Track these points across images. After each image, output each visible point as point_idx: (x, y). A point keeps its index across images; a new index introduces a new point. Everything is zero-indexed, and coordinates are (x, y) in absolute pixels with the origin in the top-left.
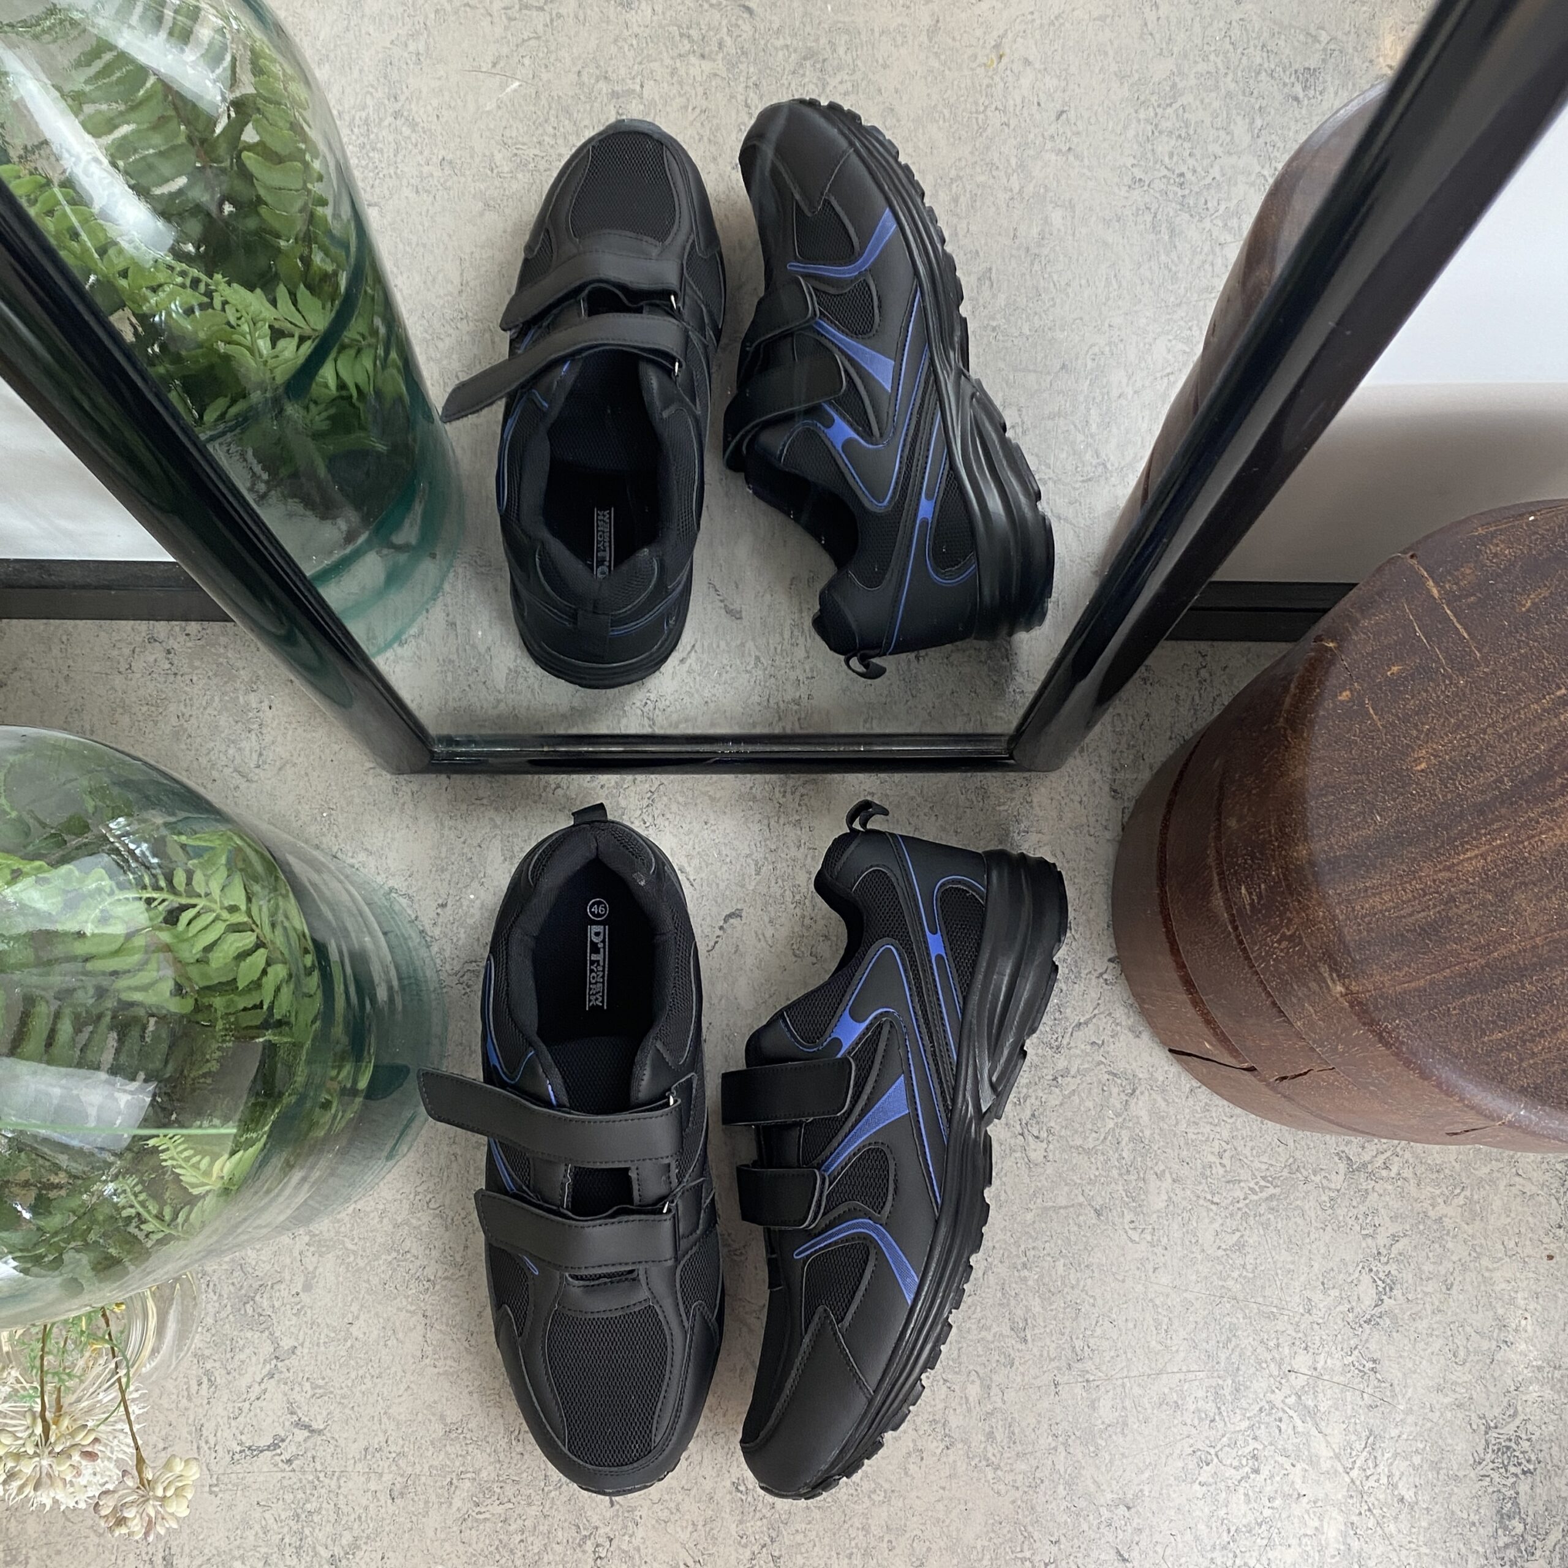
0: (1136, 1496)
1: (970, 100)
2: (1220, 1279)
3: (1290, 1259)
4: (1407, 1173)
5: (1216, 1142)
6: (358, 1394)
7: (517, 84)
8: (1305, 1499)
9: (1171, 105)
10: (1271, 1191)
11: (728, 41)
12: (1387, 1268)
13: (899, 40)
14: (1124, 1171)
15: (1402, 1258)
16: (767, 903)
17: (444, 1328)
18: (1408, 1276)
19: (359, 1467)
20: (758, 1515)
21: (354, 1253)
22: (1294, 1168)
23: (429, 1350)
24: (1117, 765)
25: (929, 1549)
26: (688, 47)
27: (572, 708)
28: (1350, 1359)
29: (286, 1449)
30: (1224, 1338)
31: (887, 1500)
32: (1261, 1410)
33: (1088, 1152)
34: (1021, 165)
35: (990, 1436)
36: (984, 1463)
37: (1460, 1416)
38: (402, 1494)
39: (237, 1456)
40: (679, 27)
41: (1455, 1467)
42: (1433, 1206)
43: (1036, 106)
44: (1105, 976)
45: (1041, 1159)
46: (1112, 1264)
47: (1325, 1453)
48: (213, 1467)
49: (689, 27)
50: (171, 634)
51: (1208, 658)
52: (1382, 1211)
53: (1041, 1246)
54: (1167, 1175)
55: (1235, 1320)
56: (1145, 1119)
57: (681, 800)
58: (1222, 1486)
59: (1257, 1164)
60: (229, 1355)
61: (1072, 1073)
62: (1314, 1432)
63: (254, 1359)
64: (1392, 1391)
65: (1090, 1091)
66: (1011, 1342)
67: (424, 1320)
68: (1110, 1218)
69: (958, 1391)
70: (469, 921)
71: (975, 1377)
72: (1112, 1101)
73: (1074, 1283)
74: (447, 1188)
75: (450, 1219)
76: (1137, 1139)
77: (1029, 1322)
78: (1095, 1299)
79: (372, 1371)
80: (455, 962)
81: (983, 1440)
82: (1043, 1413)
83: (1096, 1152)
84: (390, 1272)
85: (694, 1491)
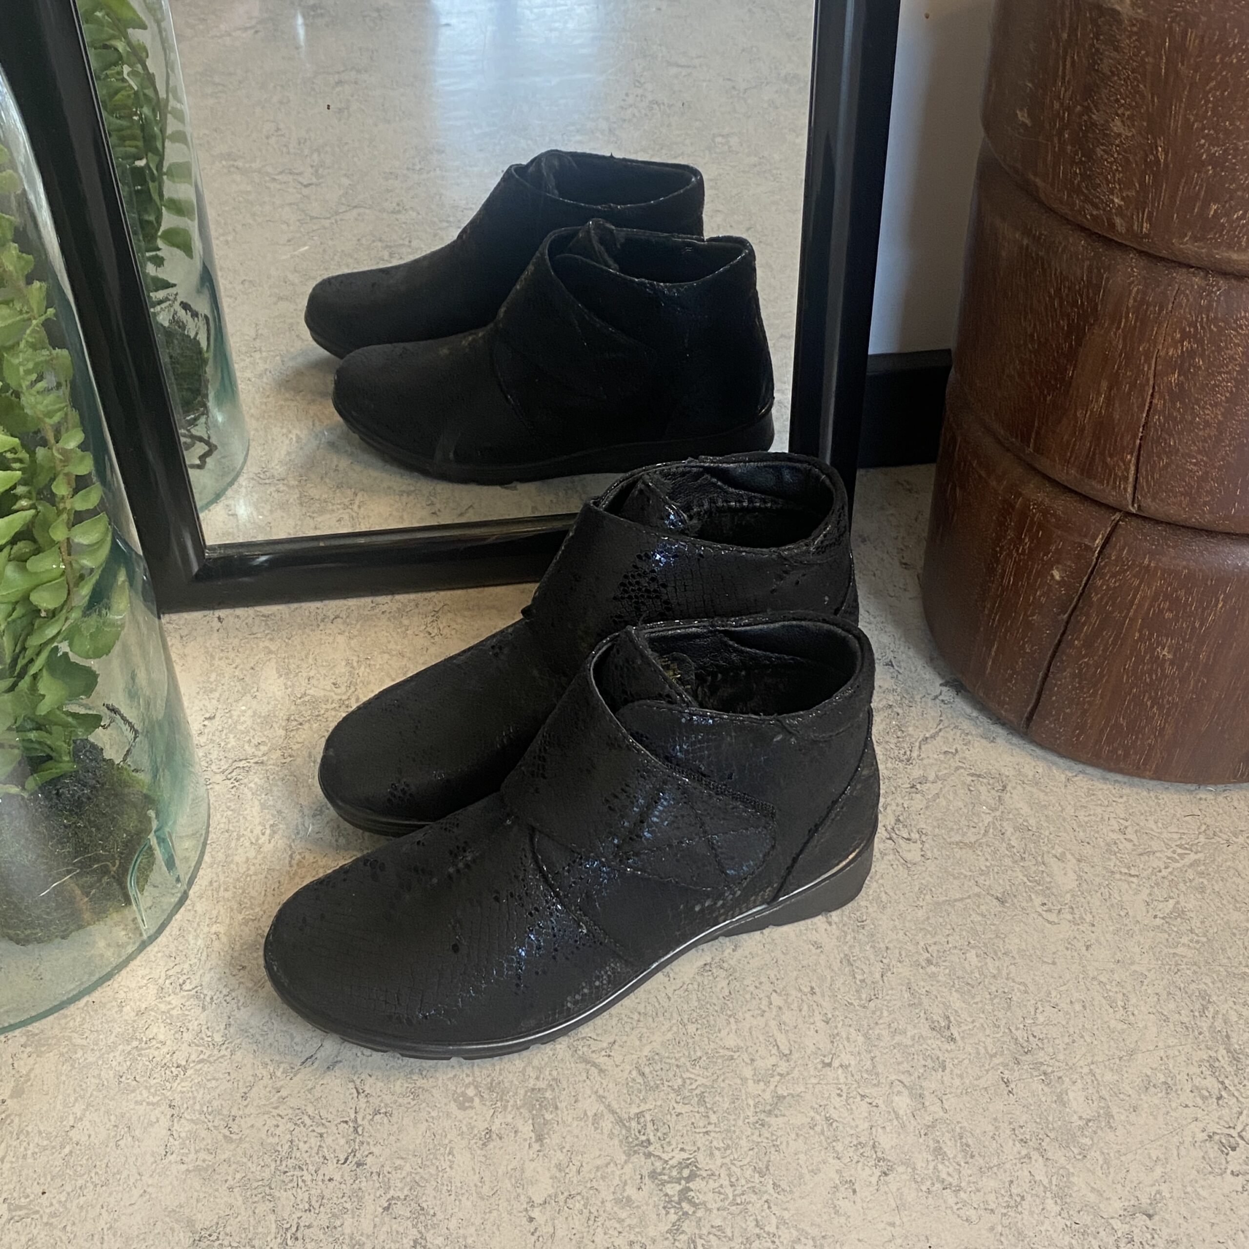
0: (1154, 1201)
3: (1243, 917)
5: (1113, 822)
10: (1193, 857)
14: (1017, 857)
22: (1210, 833)
30: (1198, 1006)
33: (971, 846)
44: (941, 698)
45: (918, 859)
46: (1034, 948)
53: (943, 940)
54: (1069, 856)
55: (1202, 986)
56: (1025, 810)
59: (1165, 835)
61: (931, 777)
65: (955, 793)
66: (935, 1043)
67: (170, 1112)
68: (1018, 905)
69: (882, 1106)
70: (239, 727)
71: (900, 1088)
72: (983, 798)
73: (995, 972)
74: (208, 966)
75: (208, 999)
76: (1023, 829)
77: (952, 1019)
78: (1025, 985)
79: (95, 1179)
80: (222, 763)
81: (930, 1158)
82: (999, 1116)
83: (980, 845)
84: (128, 1063)
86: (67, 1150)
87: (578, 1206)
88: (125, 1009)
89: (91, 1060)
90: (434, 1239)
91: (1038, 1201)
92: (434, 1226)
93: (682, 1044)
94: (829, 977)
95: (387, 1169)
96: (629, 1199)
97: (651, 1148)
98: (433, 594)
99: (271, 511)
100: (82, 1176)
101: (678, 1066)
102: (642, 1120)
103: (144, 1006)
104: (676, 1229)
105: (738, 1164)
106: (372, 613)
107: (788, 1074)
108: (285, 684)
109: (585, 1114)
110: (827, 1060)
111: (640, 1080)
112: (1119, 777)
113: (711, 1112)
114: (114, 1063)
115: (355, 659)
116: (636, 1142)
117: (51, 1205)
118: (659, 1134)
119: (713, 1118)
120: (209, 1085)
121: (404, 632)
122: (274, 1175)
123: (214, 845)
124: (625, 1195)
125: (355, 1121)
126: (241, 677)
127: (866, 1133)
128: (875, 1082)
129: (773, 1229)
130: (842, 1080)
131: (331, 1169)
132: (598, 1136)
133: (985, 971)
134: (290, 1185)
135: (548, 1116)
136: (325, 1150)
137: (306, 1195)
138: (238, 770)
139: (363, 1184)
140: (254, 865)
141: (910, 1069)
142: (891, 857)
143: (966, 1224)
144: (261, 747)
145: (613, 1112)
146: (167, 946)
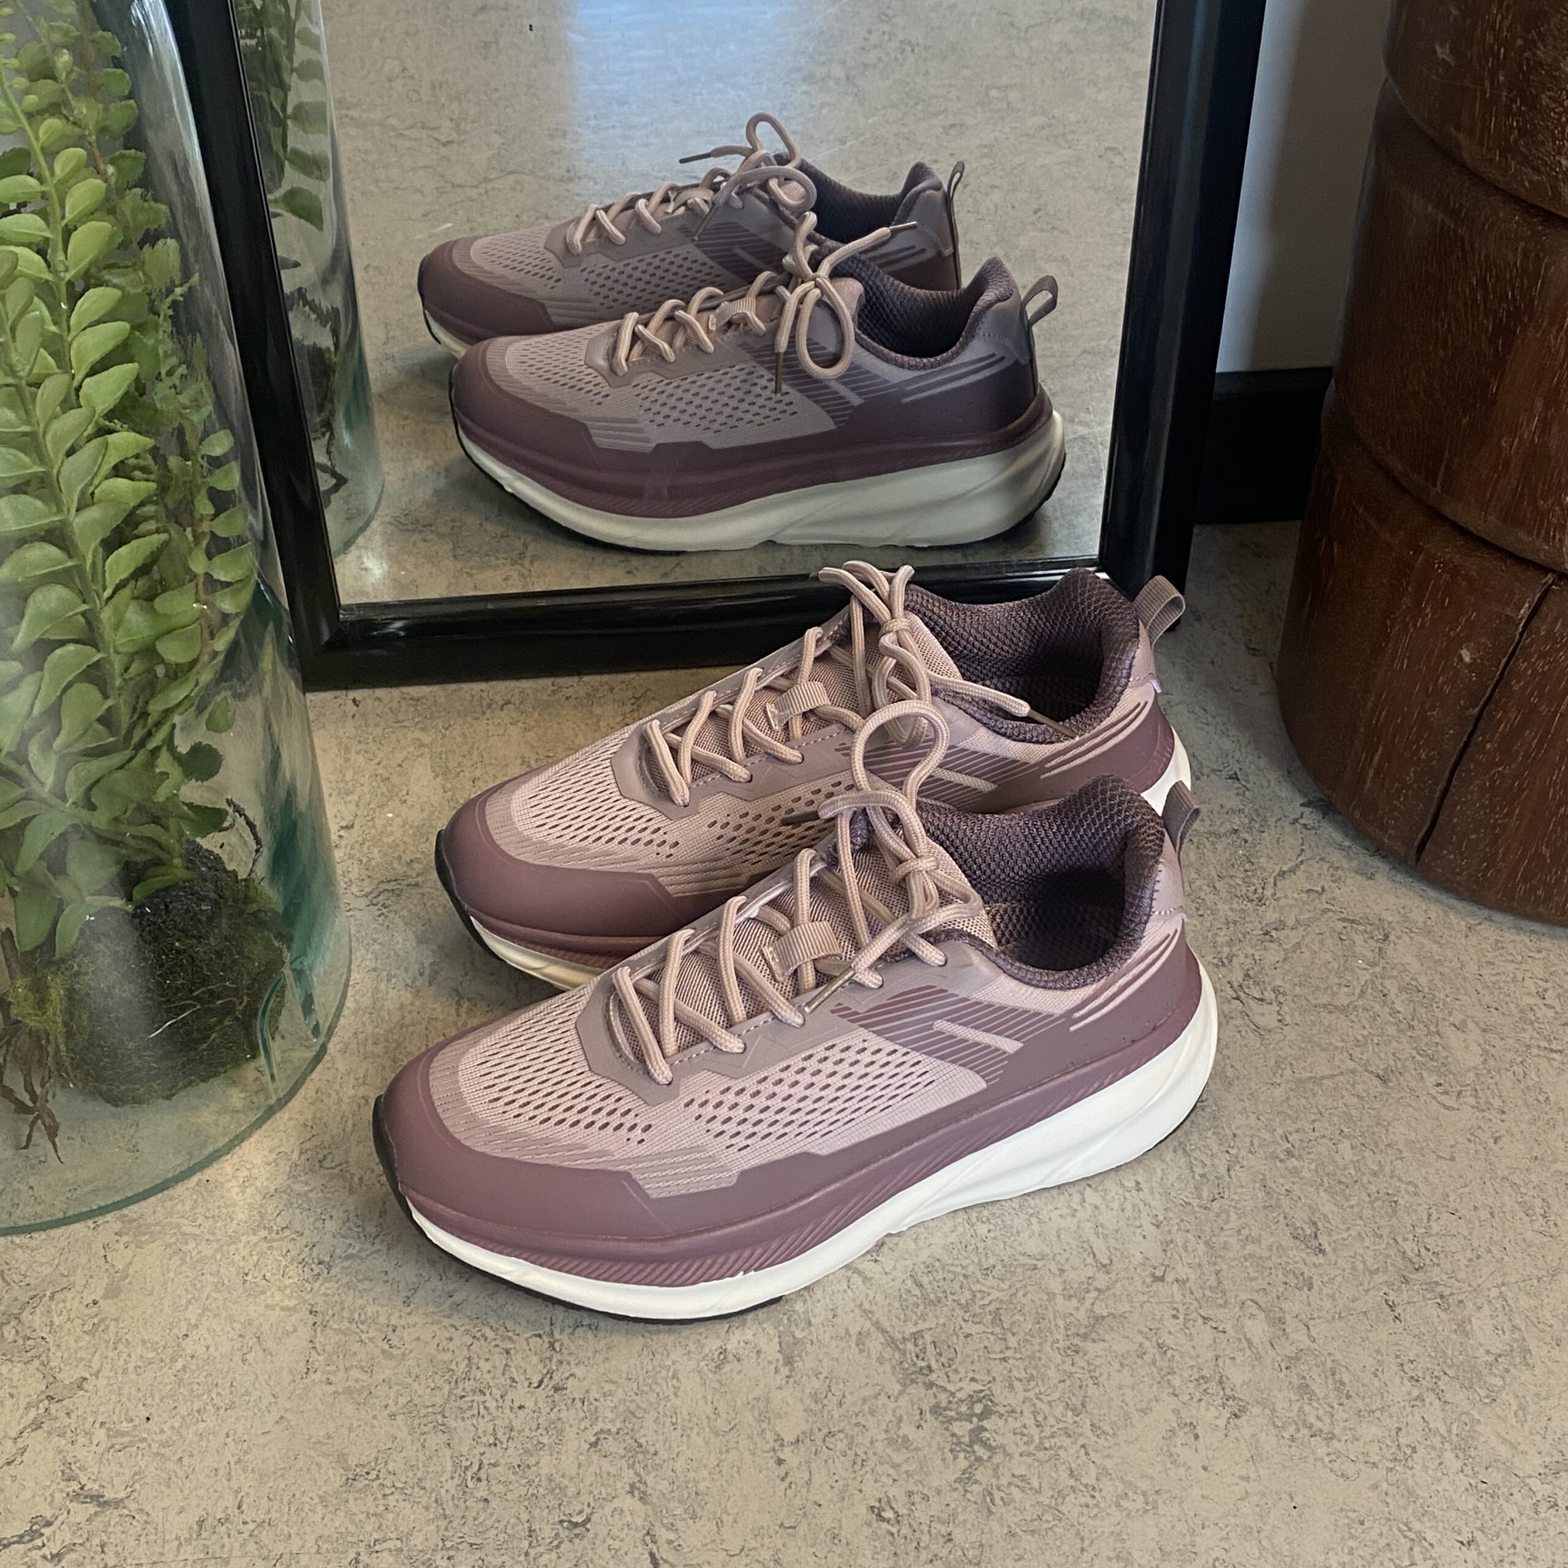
5: (1529, 983)
6: (191, 1438)
14: (1404, 1026)
17: (345, 1325)
19: (187, 1552)
21: (195, 1237)
23: (320, 1360)
24: (1248, 627)
29: (51, 1538)
31: (1151, 1507)
33: (1344, 1010)
35: (1304, 1390)
44: (1302, 821)
45: (1274, 1023)
46: (1426, 1139)
53: (1308, 1127)
54: (1471, 1025)
56: (1414, 965)
61: (1291, 922)
63: (9, 1403)
65: (1322, 942)
66: (1298, 1256)
67: (311, 1319)
68: (1404, 1084)
69: (1231, 1332)
70: (385, 840)
71: (1254, 1309)
72: (1357, 949)
73: (1375, 1168)
75: (356, 1179)
76: (1410, 989)
77: (1320, 1225)
78: (1416, 1186)
79: (217, 1401)
80: (366, 883)
81: (1294, 1398)
82: (1383, 1348)
83: (1355, 1008)
84: (255, 1258)
85: (803, 1528)
86: (179, 1365)
87: (841, 1446)
88: (248, 1191)
89: (207, 1250)
90: (657, 1484)
91: (1433, 1454)
92: (657, 1467)
93: (970, 1248)
94: (1159, 1170)
95: (594, 1394)
96: (906, 1439)
97: (933, 1377)
98: (632, 675)
99: (416, 566)
100: (199, 1396)
101: (965, 1276)
102: (920, 1342)
103: (273, 1188)
104: (966, 1478)
105: (1046, 1399)
106: (556, 697)
107: (1108, 1288)
108: (443, 786)
109: (847, 1330)
110: (1159, 1273)
111: (916, 1291)
112: (1537, 927)
113: (1009, 1335)
114: (237, 1257)
116: (913, 1369)
117: (162, 1431)
118: (943, 1360)
119: (1012, 1342)
120: (361, 1286)
121: (597, 724)
122: (448, 1400)
123: (358, 987)
124: (901, 1433)
125: (552, 1334)
126: (386, 775)
127: (1212, 1364)
128: (1221, 1302)
129: (1092, 1481)
130: (1178, 1298)
131: (521, 1394)
132: (863, 1361)
133: (1363, 1168)
134: (469, 1413)
135: (799, 1334)
136: (513, 1370)
137: (490, 1426)
138: (386, 894)
139: (564, 1414)
140: (410, 1012)
141: (1265, 1286)
142: (1239, 1021)
143: (1341, 1480)
144: (415, 865)
145: (884, 1331)
146: (301, 1113)
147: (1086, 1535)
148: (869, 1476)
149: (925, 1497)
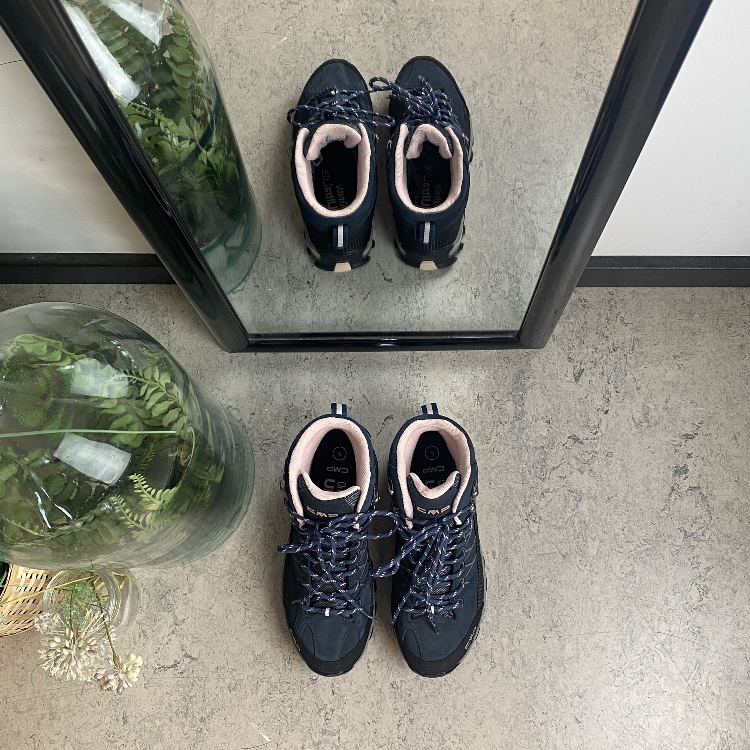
0: (584, 691)
1: (499, 39)
2: (623, 587)
3: (657, 578)
4: (714, 538)
5: (621, 524)
6: (214, 641)
7: (286, 38)
8: (666, 694)
9: (594, 39)
10: (648, 546)
11: (385, 16)
12: (704, 583)
13: (466, 13)
14: (576, 537)
15: (712, 579)
16: (404, 412)
17: (254, 610)
18: (715, 587)
19: (214, 675)
20: (403, 699)
21: (212, 575)
22: (658, 535)
23: (247, 621)
24: (571, 346)
25: (485, 716)
26: (366, 19)
27: (313, 322)
28: (687, 626)
29: (180, 667)
30: (626, 616)
31: (464, 693)
32: (644, 651)
33: (559, 528)
34: (523, 68)
35: (513, 662)
36: (510, 675)
37: (741, 653)
38: (234, 689)
39: (157, 671)
40: (362, 10)
41: (739, 678)
42: (727, 554)
43: (530, 41)
44: (566, 445)
45: (536, 531)
46: (571, 581)
47: (675, 671)
48: (146, 675)
49: (366, 10)
50: (128, 290)
51: (614, 296)
52: (702, 556)
53: (537, 572)
54: (597, 538)
55: (631, 608)
56: (586, 513)
57: (364, 364)
58: (626, 687)
59: (640, 534)
60: (153, 623)
61: (551, 490)
62: (670, 661)
63: (165, 624)
64: (708, 642)
65: (559, 499)
66: (523, 617)
67: (245, 606)
68: (570, 559)
69: (497, 641)
70: (265, 421)
71: (505, 634)
72: (570, 504)
73: (553, 590)
74: (256, 544)
75: (257, 559)
76: (582, 522)
77: (532, 608)
78: (563, 597)
79: (220, 630)
80: (259, 440)
81: (510, 664)
82: (539, 651)
83: (563, 528)
84: (229, 584)
85: (372, 688)
87: (385, 664)
89: (216, 580)
91: (543, 686)
103: (233, 560)
108: (284, 398)
114: (224, 584)
115: (314, 386)
120: (258, 598)
121: (336, 372)
123: (257, 484)
126: (265, 390)
127: (490, 651)
128: (497, 630)
129: (450, 683)
130: (485, 628)
133: (549, 589)
138: (265, 445)
140: (272, 497)
141: (511, 627)
142: (526, 529)
144: (274, 434)
146: (240, 533)
147: (445, 697)
148: (391, 675)
149: (405, 683)
